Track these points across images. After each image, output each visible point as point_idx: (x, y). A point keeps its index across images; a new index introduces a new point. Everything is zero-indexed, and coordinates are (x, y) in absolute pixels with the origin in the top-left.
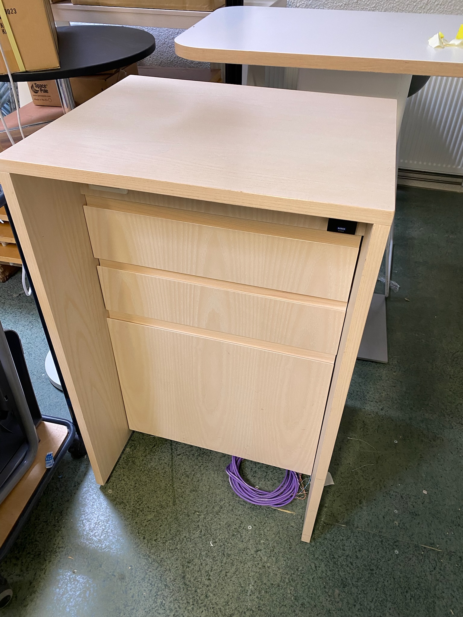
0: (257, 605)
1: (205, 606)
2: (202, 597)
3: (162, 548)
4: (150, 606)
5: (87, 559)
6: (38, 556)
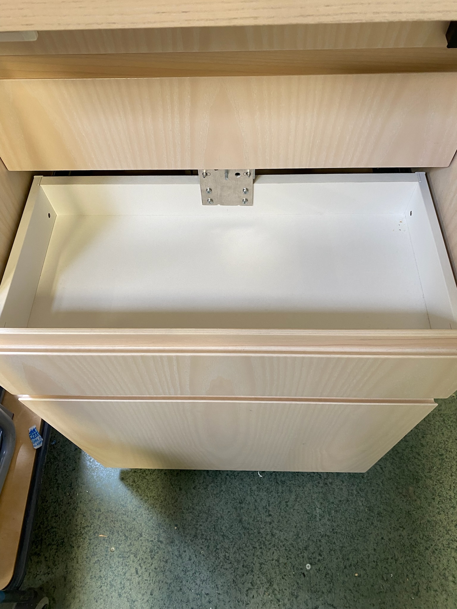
0: (330, 529)
1: (274, 546)
2: (268, 537)
3: (205, 496)
4: (212, 564)
5: (121, 532)
6: (62, 545)
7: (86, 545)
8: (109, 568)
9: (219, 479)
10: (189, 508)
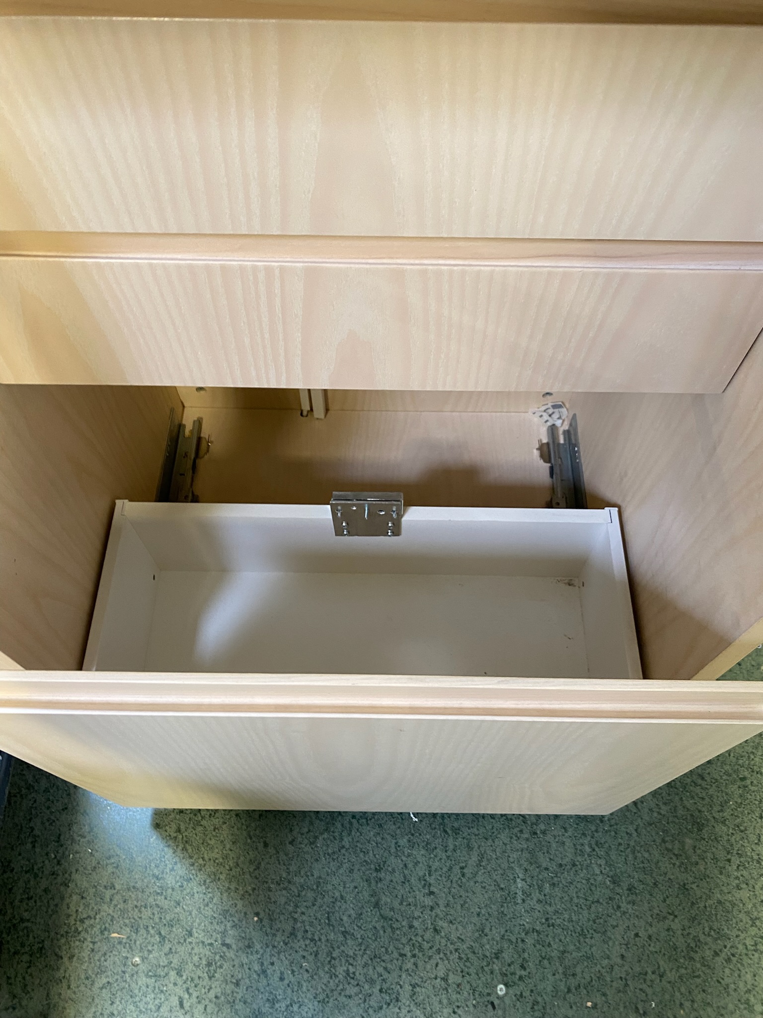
0: (541, 918)
2: (428, 935)
3: (312, 857)
4: (324, 987)
5: (153, 928)
6: (41, 953)
7: (85, 954)
8: (129, 997)
9: (339, 825)
10: (281, 880)
